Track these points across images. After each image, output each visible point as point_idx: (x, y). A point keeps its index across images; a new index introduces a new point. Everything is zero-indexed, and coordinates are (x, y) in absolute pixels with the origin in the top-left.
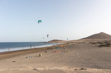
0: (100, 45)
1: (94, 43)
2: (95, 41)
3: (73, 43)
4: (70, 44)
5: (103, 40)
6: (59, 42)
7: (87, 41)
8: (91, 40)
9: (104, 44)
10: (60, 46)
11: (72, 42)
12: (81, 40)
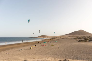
0: (80, 40)
1: (74, 39)
2: (76, 36)
3: (58, 39)
4: (55, 39)
5: (82, 36)
6: (46, 37)
7: (70, 37)
8: (72, 36)
9: (83, 40)
10: (47, 41)
11: (57, 37)
12: (64, 36)
